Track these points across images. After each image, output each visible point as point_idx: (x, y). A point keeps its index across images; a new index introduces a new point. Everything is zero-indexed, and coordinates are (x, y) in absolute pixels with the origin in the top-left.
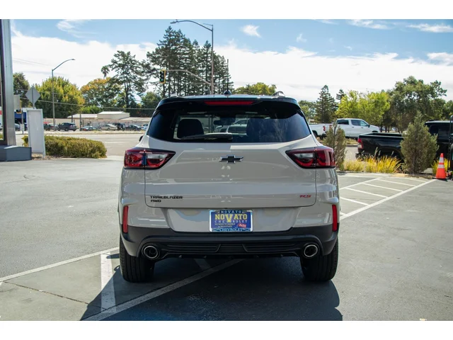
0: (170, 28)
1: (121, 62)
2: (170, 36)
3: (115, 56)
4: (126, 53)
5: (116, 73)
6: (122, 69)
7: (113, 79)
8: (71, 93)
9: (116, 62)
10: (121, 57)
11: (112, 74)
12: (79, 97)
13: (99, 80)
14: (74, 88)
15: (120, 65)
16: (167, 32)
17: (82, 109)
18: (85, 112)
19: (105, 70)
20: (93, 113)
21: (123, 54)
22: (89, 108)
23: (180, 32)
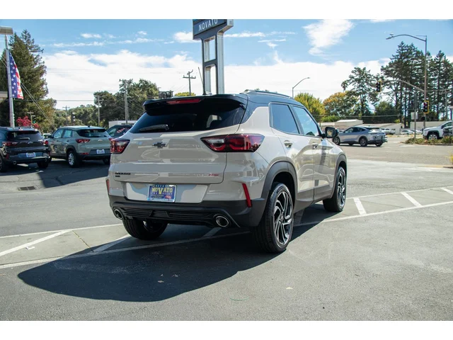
0: (402, 44)
1: (358, 77)
2: (402, 50)
3: (353, 72)
4: (362, 69)
5: (353, 87)
6: (359, 83)
7: (351, 92)
8: (314, 106)
9: (353, 78)
10: (357, 73)
11: (350, 88)
12: (321, 109)
13: (339, 93)
14: (317, 102)
15: (356, 80)
16: (399, 47)
17: (324, 118)
18: (326, 121)
19: (344, 85)
20: (332, 121)
21: (359, 70)
22: (329, 118)
23: (412, 45)
